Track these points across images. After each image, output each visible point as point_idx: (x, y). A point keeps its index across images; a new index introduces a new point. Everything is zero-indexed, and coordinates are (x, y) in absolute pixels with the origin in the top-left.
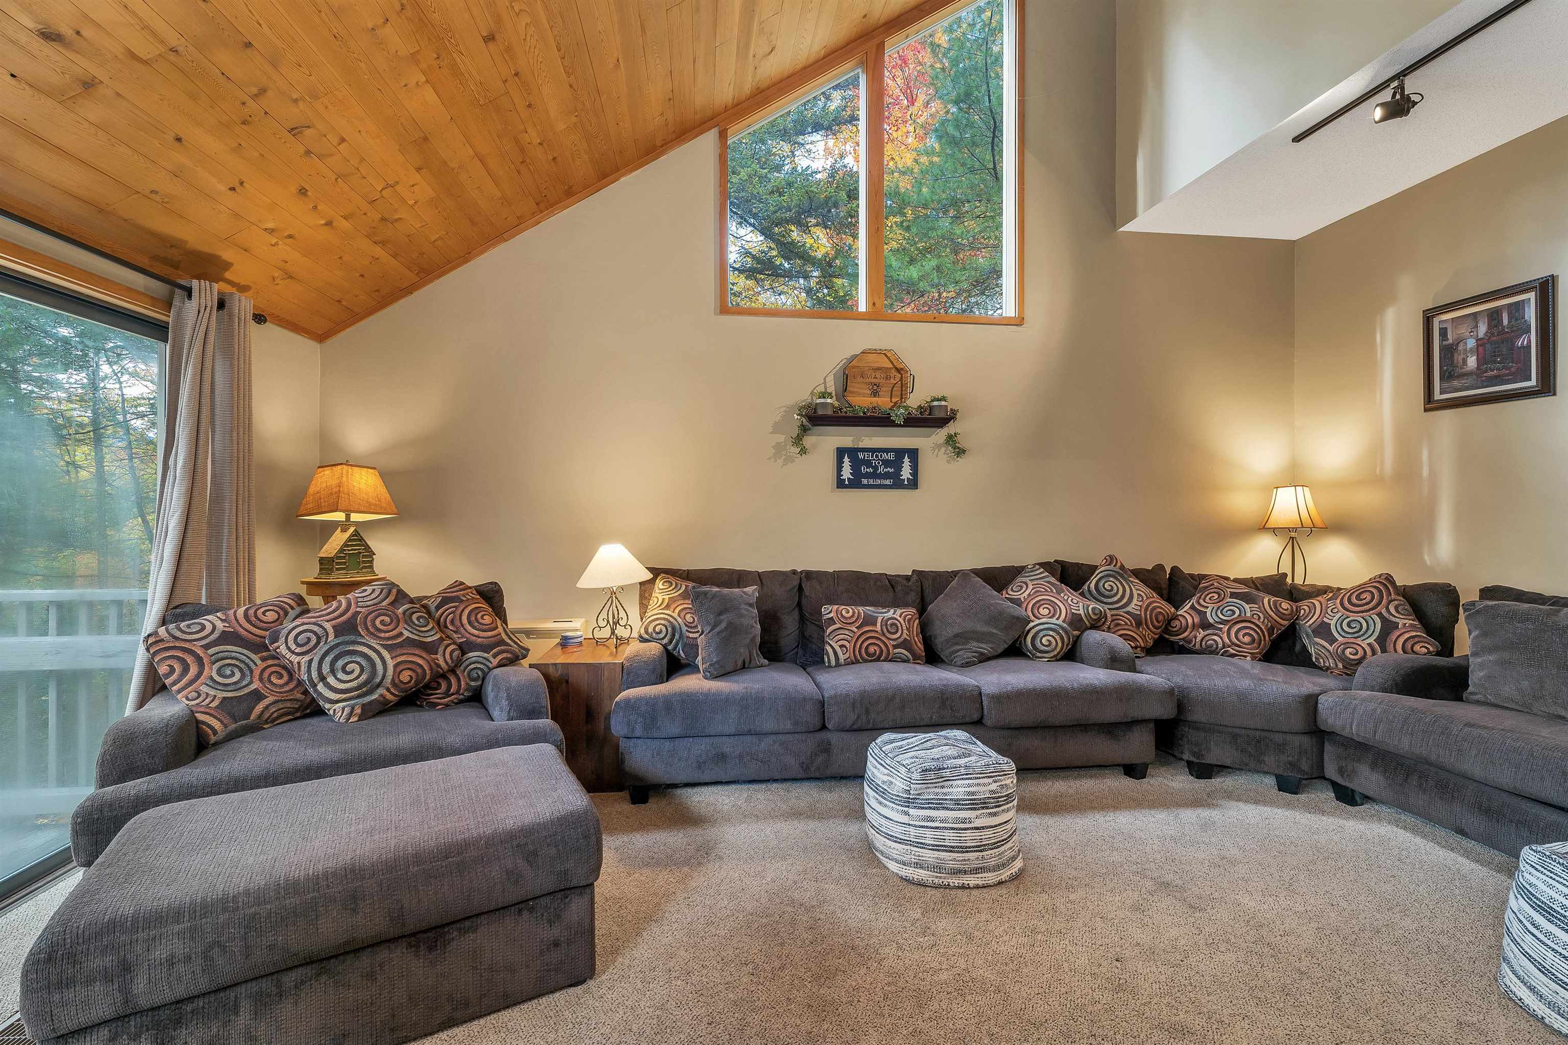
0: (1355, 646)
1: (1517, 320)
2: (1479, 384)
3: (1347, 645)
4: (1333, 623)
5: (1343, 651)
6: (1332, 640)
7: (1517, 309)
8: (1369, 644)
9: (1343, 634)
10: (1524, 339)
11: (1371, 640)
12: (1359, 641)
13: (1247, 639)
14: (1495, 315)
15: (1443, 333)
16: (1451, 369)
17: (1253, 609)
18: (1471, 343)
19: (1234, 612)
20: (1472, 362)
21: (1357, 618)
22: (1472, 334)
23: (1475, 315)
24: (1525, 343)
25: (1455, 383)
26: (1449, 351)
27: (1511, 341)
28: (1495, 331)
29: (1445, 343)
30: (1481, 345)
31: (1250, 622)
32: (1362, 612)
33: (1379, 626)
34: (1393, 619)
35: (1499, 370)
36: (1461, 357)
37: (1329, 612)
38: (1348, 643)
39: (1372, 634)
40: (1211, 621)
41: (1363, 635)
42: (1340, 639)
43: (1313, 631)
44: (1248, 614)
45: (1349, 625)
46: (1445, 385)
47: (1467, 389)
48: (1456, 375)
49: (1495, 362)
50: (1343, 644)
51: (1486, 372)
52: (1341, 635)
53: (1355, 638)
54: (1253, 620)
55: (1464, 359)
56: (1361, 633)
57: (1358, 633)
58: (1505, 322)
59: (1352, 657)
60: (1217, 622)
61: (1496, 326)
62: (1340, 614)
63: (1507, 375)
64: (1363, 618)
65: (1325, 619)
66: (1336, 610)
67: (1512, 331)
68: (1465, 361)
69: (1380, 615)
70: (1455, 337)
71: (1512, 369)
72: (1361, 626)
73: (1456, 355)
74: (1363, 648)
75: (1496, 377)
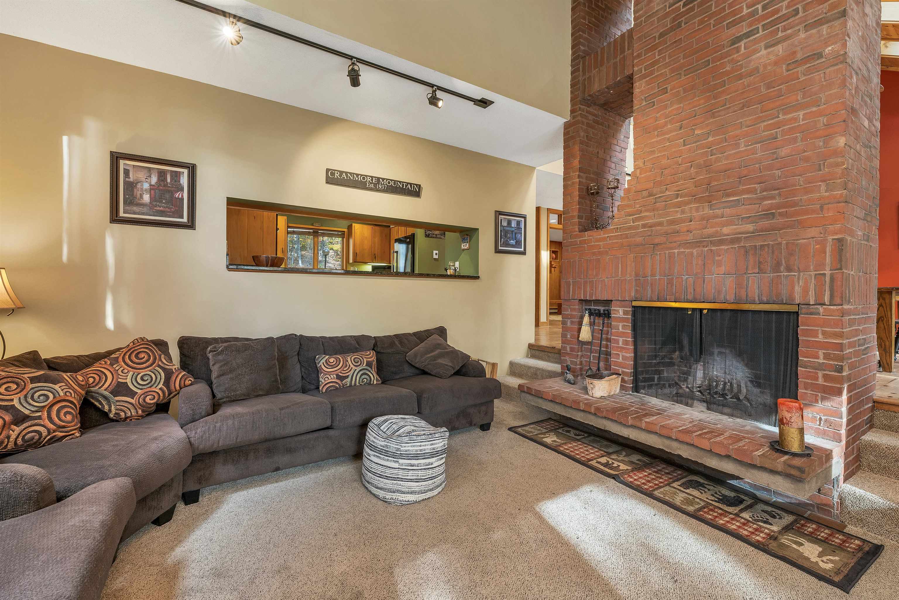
0: (151, 393)
1: (176, 181)
2: (151, 213)
3: (146, 394)
4: (128, 381)
5: (144, 400)
6: (132, 394)
7: (176, 176)
8: (161, 389)
9: (140, 387)
10: (180, 193)
11: (161, 386)
12: (153, 389)
13: (69, 418)
14: (163, 174)
15: (127, 173)
16: (131, 198)
17: (63, 388)
18: (146, 186)
19: (47, 397)
20: (146, 198)
21: (146, 373)
22: (147, 180)
23: (150, 169)
24: (180, 196)
25: (135, 209)
26: (130, 186)
27: (172, 193)
28: (162, 183)
29: (127, 179)
30: (153, 189)
31: (64, 400)
32: (148, 367)
33: (163, 374)
34: (168, 367)
35: (164, 208)
36: (139, 193)
37: (121, 373)
38: (146, 392)
39: (160, 381)
40: (27, 412)
41: (155, 383)
42: (139, 391)
43: (111, 393)
44: (62, 394)
45: (142, 379)
46: (128, 208)
47: (143, 214)
48: (135, 203)
49: (161, 202)
50: (143, 394)
51: (156, 207)
52: (139, 388)
53: (150, 387)
54: (67, 398)
55: (141, 194)
56: (153, 382)
57: (151, 384)
58: (169, 180)
59: (152, 402)
60: (33, 412)
61: (163, 181)
62: (131, 373)
63: (168, 212)
64: (150, 371)
65: (119, 380)
66: (126, 371)
67: (172, 187)
68: (141, 196)
69: (159, 366)
70: (135, 178)
71: (172, 209)
72: (151, 377)
73: (135, 190)
74: (158, 393)
75: (161, 211)
